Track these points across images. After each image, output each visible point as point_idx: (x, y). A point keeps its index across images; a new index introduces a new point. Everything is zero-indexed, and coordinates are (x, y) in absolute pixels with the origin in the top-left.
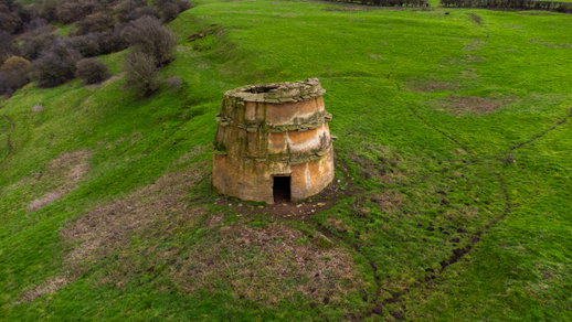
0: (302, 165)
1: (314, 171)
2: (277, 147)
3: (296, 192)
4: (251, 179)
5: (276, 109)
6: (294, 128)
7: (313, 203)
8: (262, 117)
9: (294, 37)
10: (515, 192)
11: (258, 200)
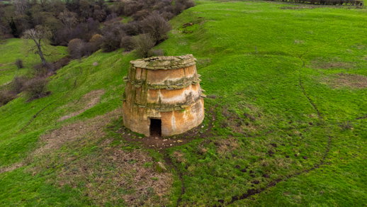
0: (170, 113)
1: (179, 118)
2: (153, 99)
3: (165, 130)
4: (136, 118)
5: (153, 74)
6: (164, 87)
7: (174, 140)
8: (144, 78)
9: (247, 26)
10: (336, 153)
11: (140, 132)
